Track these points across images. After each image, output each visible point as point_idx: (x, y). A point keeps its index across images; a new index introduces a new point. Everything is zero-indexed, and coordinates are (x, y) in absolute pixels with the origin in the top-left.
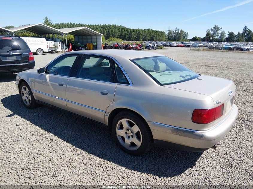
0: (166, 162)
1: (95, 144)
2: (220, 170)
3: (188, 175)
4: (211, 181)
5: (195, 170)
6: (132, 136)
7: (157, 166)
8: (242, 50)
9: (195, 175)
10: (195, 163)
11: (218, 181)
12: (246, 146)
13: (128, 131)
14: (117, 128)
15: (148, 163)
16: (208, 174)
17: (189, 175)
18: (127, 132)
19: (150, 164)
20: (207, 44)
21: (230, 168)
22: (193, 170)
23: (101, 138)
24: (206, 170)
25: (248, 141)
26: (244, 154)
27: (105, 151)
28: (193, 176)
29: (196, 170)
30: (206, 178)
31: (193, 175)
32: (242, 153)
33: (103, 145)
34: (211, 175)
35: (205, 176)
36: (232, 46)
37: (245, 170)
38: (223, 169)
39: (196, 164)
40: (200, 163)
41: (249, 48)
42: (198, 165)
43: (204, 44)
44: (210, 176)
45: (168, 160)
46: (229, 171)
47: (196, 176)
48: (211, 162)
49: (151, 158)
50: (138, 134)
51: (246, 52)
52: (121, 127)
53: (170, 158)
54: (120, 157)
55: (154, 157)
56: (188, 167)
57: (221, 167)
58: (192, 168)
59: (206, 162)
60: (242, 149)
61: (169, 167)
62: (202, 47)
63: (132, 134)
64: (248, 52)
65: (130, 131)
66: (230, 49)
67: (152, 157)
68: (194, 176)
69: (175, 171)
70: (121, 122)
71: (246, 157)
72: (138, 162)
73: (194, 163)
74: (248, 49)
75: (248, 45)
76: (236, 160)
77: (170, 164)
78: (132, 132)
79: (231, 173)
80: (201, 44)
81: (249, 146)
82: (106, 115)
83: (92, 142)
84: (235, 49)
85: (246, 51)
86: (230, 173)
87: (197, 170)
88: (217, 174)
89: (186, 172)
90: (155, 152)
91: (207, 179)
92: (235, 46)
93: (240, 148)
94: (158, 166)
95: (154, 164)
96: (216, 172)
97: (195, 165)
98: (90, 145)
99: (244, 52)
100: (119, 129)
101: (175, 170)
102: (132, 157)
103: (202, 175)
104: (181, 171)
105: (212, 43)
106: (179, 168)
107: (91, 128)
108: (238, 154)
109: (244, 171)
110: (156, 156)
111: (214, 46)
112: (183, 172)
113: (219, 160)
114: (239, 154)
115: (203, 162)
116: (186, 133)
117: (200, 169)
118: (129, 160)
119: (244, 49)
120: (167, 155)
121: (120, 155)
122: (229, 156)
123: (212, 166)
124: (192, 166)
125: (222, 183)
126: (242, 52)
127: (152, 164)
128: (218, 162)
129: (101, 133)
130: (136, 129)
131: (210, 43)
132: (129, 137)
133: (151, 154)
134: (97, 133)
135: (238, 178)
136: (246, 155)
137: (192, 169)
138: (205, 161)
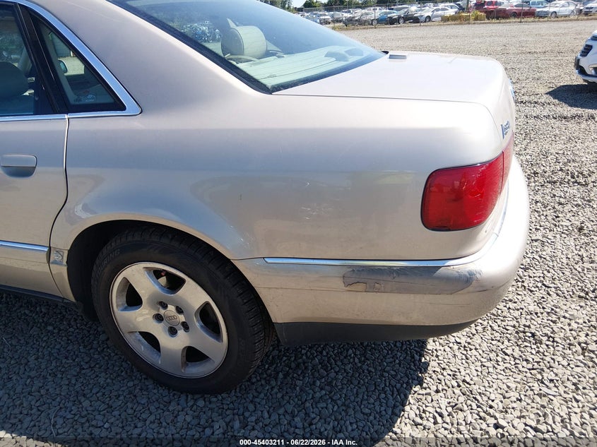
0: (329, 384)
1: (45, 378)
2: (508, 365)
3: (418, 420)
4: (503, 428)
5: (433, 393)
6: (186, 326)
7: (302, 414)
8: (416, 20)
9: (441, 415)
10: (423, 360)
11: (523, 417)
12: (539, 258)
13: (165, 306)
14: (117, 306)
15: (266, 415)
16: (480, 393)
17: (422, 418)
18: (162, 312)
19: (275, 417)
20: (339, 15)
21: (534, 352)
22: (429, 394)
23: (70, 348)
24: (468, 379)
25: (536, 241)
26: (549, 287)
27: (86, 403)
28: (435, 423)
29: (437, 391)
30: (482, 414)
31: (437, 415)
32: (540, 285)
33: (77, 376)
34: (492, 397)
35: (474, 406)
36: (395, 15)
37: (579, 344)
38: (515, 359)
39: (427, 364)
40: (437, 356)
41: (430, 14)
42: (433, 365)
43: (332, 16)
44: (490, 402)
45: (333, 375)
46: (538, 362)
47: (448, 419)
48: (469, 340)
49: (273, 383)
50: (205, 312)
51: (424, 24)
52: (133, 299)
53: (339, 363)
54: (152, 418)
55: (281, 375)
56: (408, 383)
57: (506, 354)
58: (421, 385)
59: (456, 347)
60: (535, 271)
61: (344, 404)
62: (329, 23)
63: (182, 318)
64: (429, 23)
65: (171, 308)
66: (392, 22)
67: (276, 379)
68: (439, 419)
69: (371, 418)
70: (126, 281)
71: (558, 295)
72: (227, 420)
73: (420, 360)
74: (429, 17)
75: (427, 8)
76: (536, 314)
77: (344, 391)
78: (179, 311)
79: (545, 369)
80: (325, 15)
81: (548, 258)
82: (55, 262)
83: (33, 374)
84: (401, 21)
85: (425, 22)
86: (542, 370)
87: (440, 388)
88: (508, 387)
89: (407, 408)
90: (280, 351)
91: (484, 419)
92: (402, 13)
93: (528, 269)
94: (307, 414)
95: (290, 408)
96: (500, 377)
97: (426, 370)
98: (19, 389)
99: (422, 24)
100: (125, 309)
101: (367, 411)
102: (201, 403)
103: (465, 408)
104: (390, 412)
105: (349, 12)
106: (378, 398)
107: (27, 312)
108: (531, 291)
109: (578, 348)
110: (290, 368)
111: (357, 18)
112: (397, 411)
113: (489, 328)
114: (533, 289)
115: (448, 349)
116: (402, 279)
117: (448, 383)
118: (189, 419)
119: (422, 19)
120: (324, 353)
121: (152, 408)
122: (511, 305)
123: (479, 357)
124: (418, 377)
125: (538, 421)
126: (419, 24)
127: (281, 411)
128: (488, 335)
129: (69, 324)
130: (194, 295)
131: (346, 12)
132: (173, 332)
133: (271, 364)
134: (50, 328)
135: (574, 384)
136: (553, 289)
137: (424, 392)
138: (451, 345)
